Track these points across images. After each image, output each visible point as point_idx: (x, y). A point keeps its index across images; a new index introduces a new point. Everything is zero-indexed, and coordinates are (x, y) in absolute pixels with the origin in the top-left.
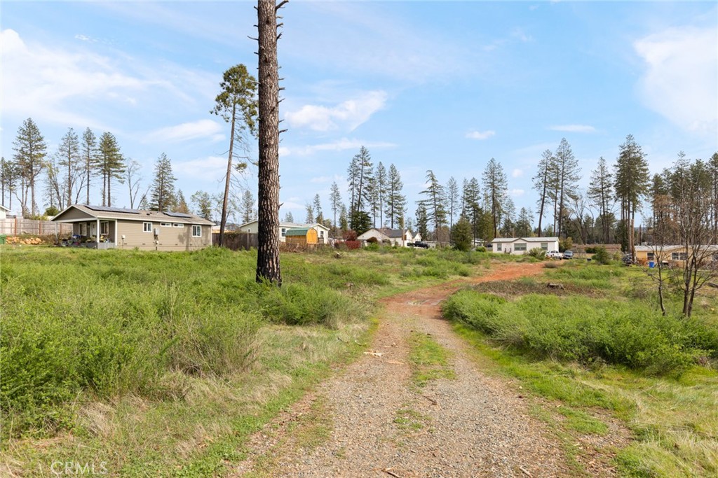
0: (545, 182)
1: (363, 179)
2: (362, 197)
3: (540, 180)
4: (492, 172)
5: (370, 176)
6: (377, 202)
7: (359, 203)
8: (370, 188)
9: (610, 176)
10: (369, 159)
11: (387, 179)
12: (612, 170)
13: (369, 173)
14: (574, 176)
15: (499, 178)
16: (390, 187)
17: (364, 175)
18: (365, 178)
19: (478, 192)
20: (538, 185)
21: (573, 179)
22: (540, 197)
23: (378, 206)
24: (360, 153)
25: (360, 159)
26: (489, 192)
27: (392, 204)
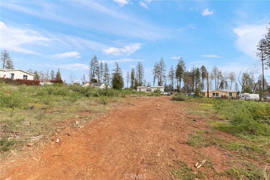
0: (156, 72)
1: (95, 67)
2: (95, 73)
3: (154, 71)
4: (139, 66)
5: (97, 66)
6: (100, 75)
7: (93, 76)
8: (97, 70)
9: (174, 71)
10: (97, 60)
11: (104, 68)
12: (175, 69)
13: (97, 65)
14: (164, 70)
15: (141, 68)
16: (105, 70)
17: (96, 66)
18: (96, 67)
19: (134, 73)
20: (153, 73)
21: (164, 71)
22: (154, 77)
23: (100, 77)
24: (94, 58)
25: (94, 60)
26: (138, 74)
27: (105, 76)
